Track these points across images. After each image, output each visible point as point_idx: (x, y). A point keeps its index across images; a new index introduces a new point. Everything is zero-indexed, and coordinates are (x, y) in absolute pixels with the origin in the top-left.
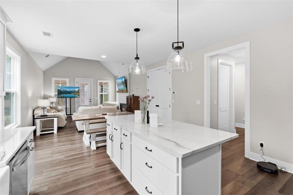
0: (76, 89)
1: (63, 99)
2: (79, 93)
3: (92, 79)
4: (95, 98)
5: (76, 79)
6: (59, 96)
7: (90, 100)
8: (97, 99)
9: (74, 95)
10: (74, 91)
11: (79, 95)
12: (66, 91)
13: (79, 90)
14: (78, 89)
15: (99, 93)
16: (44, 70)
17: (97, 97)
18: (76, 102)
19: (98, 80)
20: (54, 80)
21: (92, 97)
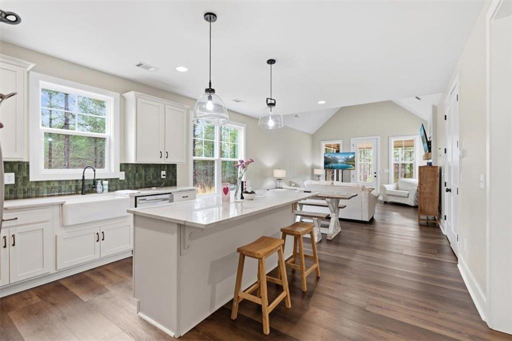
0: (350, 155)
2: (354, 161)
3: (379, 137)
5: (352, 139)
7: (375, 175)
8: (389, 173)
9: (347, 165)
10: (348, 159)
11: (354, 165)
13: (354, 157)
14: (353, 156)
15: (393, 161)
16: (312, 133)
17: (388, 168)
18: (352, 176)
19: (390, 138)
20: (323, 145)
21: (378, 170)
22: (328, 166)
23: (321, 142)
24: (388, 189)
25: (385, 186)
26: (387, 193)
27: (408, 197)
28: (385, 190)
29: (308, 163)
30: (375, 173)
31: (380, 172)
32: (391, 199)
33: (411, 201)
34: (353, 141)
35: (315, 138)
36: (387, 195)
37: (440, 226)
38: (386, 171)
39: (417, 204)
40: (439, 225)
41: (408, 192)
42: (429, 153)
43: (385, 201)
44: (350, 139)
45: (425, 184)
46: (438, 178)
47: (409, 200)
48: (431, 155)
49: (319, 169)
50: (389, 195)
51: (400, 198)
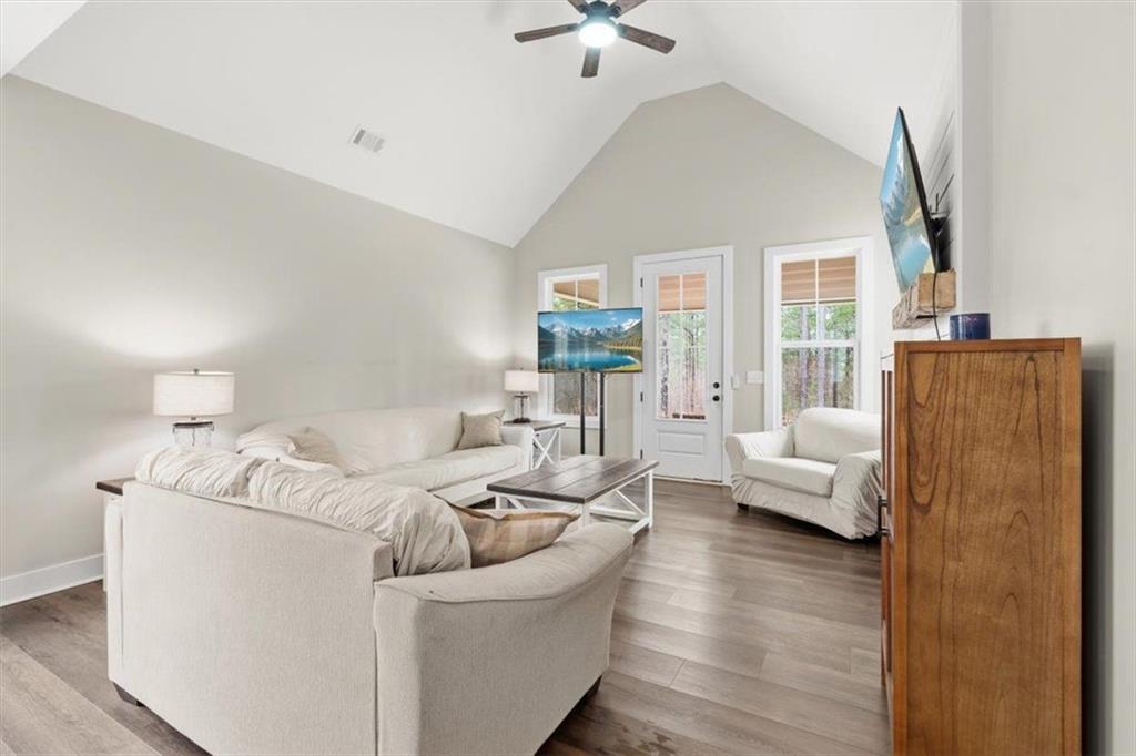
0: (626, 321)
3: (729, 251)
4: (751, 374)
5: (638, 261)
6: (544, 361)
7: (716, 392)
8: (763, 385)
10: (617, 334)
11: (639, 356)
12: (577, 332)
13: (640, 326)
14: (637, 321)
15: (777, 344)
16: (513, 243)
17: (762, 369)
18: (637, 397)
19: (767, 250)
20: (547, 282)
21: (729, 370)
22: (549, 360)
23: (540, 274)
24: (752, 454)
25: (742, 437)
26: (748, 470)
27: (830, 496)
28: (743, 456)
30: (717, 385)
31: (732, 379)
32: (761, 499)
33: (843, 517)
34: (642, 266)
35: (519, 261)
36: (748, 477)
38: (754, 377)
41: (829, 470)
42: (943, 274)
43: (740, 501)
44: (632, 260)
45: (954, 498)
46: (1074, 459)
47: (834, 508)
48: (954, 284)
49: (523, 372)
50: (755, 479)
51: (796, 497)
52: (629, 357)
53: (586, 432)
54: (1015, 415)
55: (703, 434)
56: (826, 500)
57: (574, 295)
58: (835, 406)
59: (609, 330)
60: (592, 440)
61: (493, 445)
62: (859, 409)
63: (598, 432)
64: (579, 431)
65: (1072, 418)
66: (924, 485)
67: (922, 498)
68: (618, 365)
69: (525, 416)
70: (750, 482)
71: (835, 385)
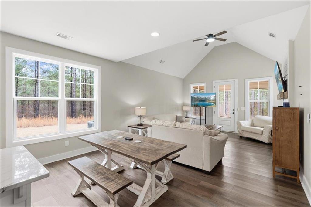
0: (212, 95)
1: (197, 108)
3: (236, 80)
5: (214, 82)
6: (192, 104)
7: (233, 112)
8: (245, 110)
12: (200, 97)
13: (215, 97)
15: (248, 101)
16: (183, 77)
17: (245, 107)
18: (214, 112)
19: (246, 80)
20: (192, 87)
21: (236, 107)
23: (190, 85)
24: (243, 125)
25: (241, 122)
26: (242, 129)
27: (262, 134)
28: (241, 125)
29: (179, 101)
30: (233, 110)
31: (237, 109)
32: (245, 135)
33: (265, 138)
34: (215, 83)
35: (185, 82)
36: (242, 130)
37: (302, 184)
38: (243, 108)
39: (271, 141)
40: (300, 183)
41: (262, 129)
42: (285, 92)
43: (240, 135)
44: (212, 82)
45: (282, 129)
46: (298, 123)
47: (263, 137)
48: (287, 94)
49: (187, 107)
50: (244, 131)
51: (254, 134)
52: (213, 104)
53: (202, 120)
54: (290, 117)
55: (230, 121)
56: (261, 135)
57: (198, 89)
58: (263, 115)
59: (208, 97)
60: (203, 122)
61: (184, 122)
62: (269, 116)
63: (205, 120)
64: (200, 120)
65: (298, 118)
66: (277, 127)
67: (277, 128)
68: (210, 105)
69: (187, 116)
70: (243, 131)
71: (263, 109)
